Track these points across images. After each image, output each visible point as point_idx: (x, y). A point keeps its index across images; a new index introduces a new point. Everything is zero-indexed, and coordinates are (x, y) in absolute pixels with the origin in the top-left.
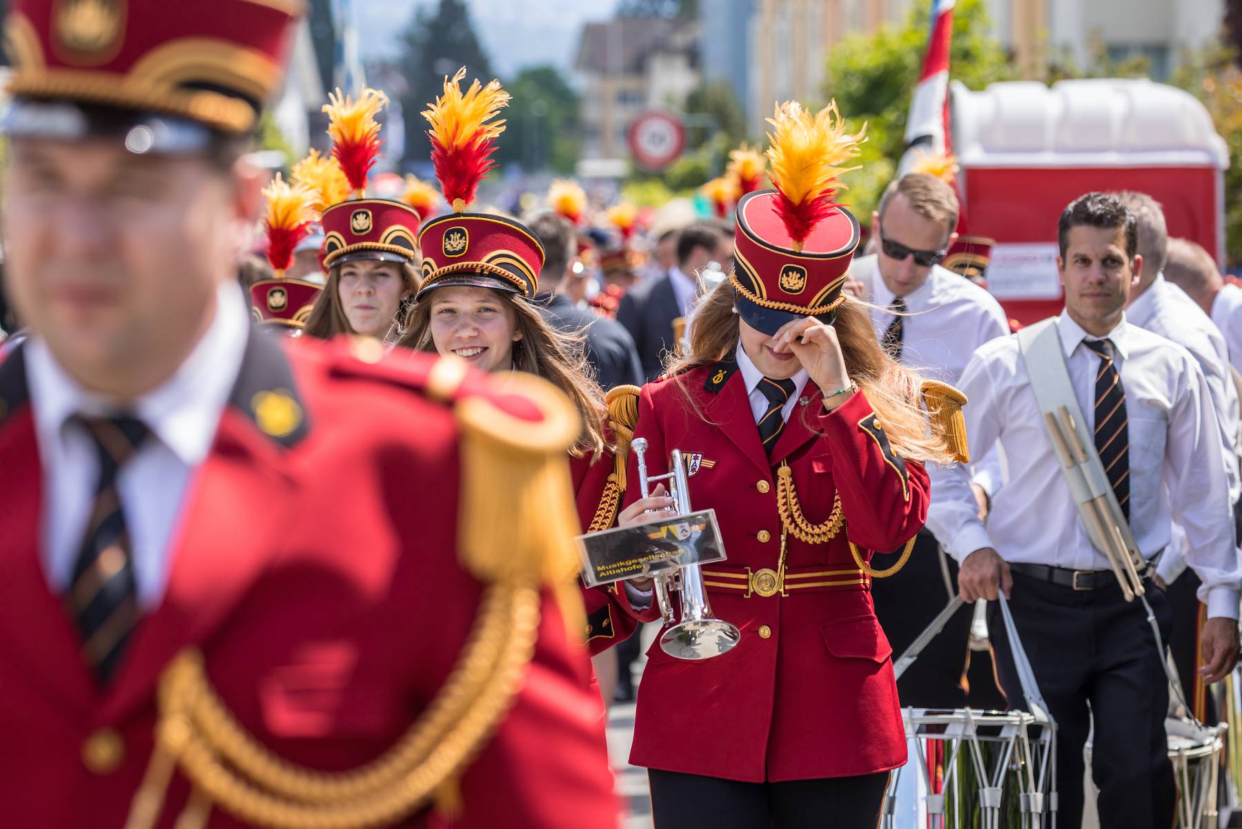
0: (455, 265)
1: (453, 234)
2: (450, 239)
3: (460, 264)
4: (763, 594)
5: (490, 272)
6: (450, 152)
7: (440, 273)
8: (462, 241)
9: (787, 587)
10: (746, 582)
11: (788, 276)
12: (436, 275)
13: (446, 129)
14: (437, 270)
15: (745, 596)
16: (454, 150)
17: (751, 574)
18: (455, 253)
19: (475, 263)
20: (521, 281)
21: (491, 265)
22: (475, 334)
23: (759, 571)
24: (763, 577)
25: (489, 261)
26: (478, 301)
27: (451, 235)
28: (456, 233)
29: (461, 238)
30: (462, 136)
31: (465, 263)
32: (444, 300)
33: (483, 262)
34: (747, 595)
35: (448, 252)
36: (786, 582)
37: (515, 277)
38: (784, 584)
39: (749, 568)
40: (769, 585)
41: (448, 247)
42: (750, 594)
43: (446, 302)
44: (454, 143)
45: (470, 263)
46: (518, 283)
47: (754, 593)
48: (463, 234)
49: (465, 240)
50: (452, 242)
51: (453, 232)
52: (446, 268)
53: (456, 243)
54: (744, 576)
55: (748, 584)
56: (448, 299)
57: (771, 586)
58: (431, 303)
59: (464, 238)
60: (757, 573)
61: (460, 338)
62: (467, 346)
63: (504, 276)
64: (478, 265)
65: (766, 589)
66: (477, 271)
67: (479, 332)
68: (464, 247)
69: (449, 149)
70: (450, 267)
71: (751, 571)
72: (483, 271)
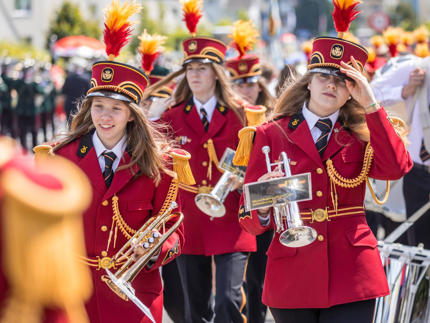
0: (106, 86)
1: (107, 71)
2: (105, 73)
3: (108, 86)
4: (319, 221)
5: (121, 91)
6: (111, 32)
7: (98, 88)
8: (111, 75)
9: (330, 216)
10: (310, 216)
11: (335, 49)
12: (96, 89)
13: (111, 21)
14: (97, 87)
15: (310, 222)
16: (113, 31)
17: (312, 212)
18: (106, 80)
19: (115, 87)
20: (135, 96)
21: (122, 88)
22: (110, 119)
23: (316, 210)
24: (318, 213)
25: (121, 87)
26: (114, 104)
27: (106, 71)
28: (108, 71)
29: (110, 73)
30: (118, 25)
31: (110, 86)
32: (98, 100)
33: (118, 87)
34: (312, 222)
35: (103, 79)
36: (329, 214)
37: (132, 94)
38: (328, 215)
39: (311, 209)
40: (321, 216)
41: (104, 77)
42: (313, 221)
43: (99, 101)
44: (114, 28)
45: (113, 86)
46: (133, 97)
47: (315, 221)
48: (111, 72)
49: (112, 75)
50: (106, 74)
51: (107, 70)
52: (101, 86)
53: (108, 75)
54: (309, 213)
55: (311, 217)
56: (100, 101)
57: (322, 216)
58: (92, 100)
59: (111, 74)
60: (315, 211)
61: (103, 120)
62: (106, 123)
63: (128, 94)
64: (116, 88)
65: (320, 218)
66: (115, 90)
67: (112, 118)
68: (111, 78)
69: (111, 30)
70: (103, 86)
71: (313, 211)
72: (118, 90)
